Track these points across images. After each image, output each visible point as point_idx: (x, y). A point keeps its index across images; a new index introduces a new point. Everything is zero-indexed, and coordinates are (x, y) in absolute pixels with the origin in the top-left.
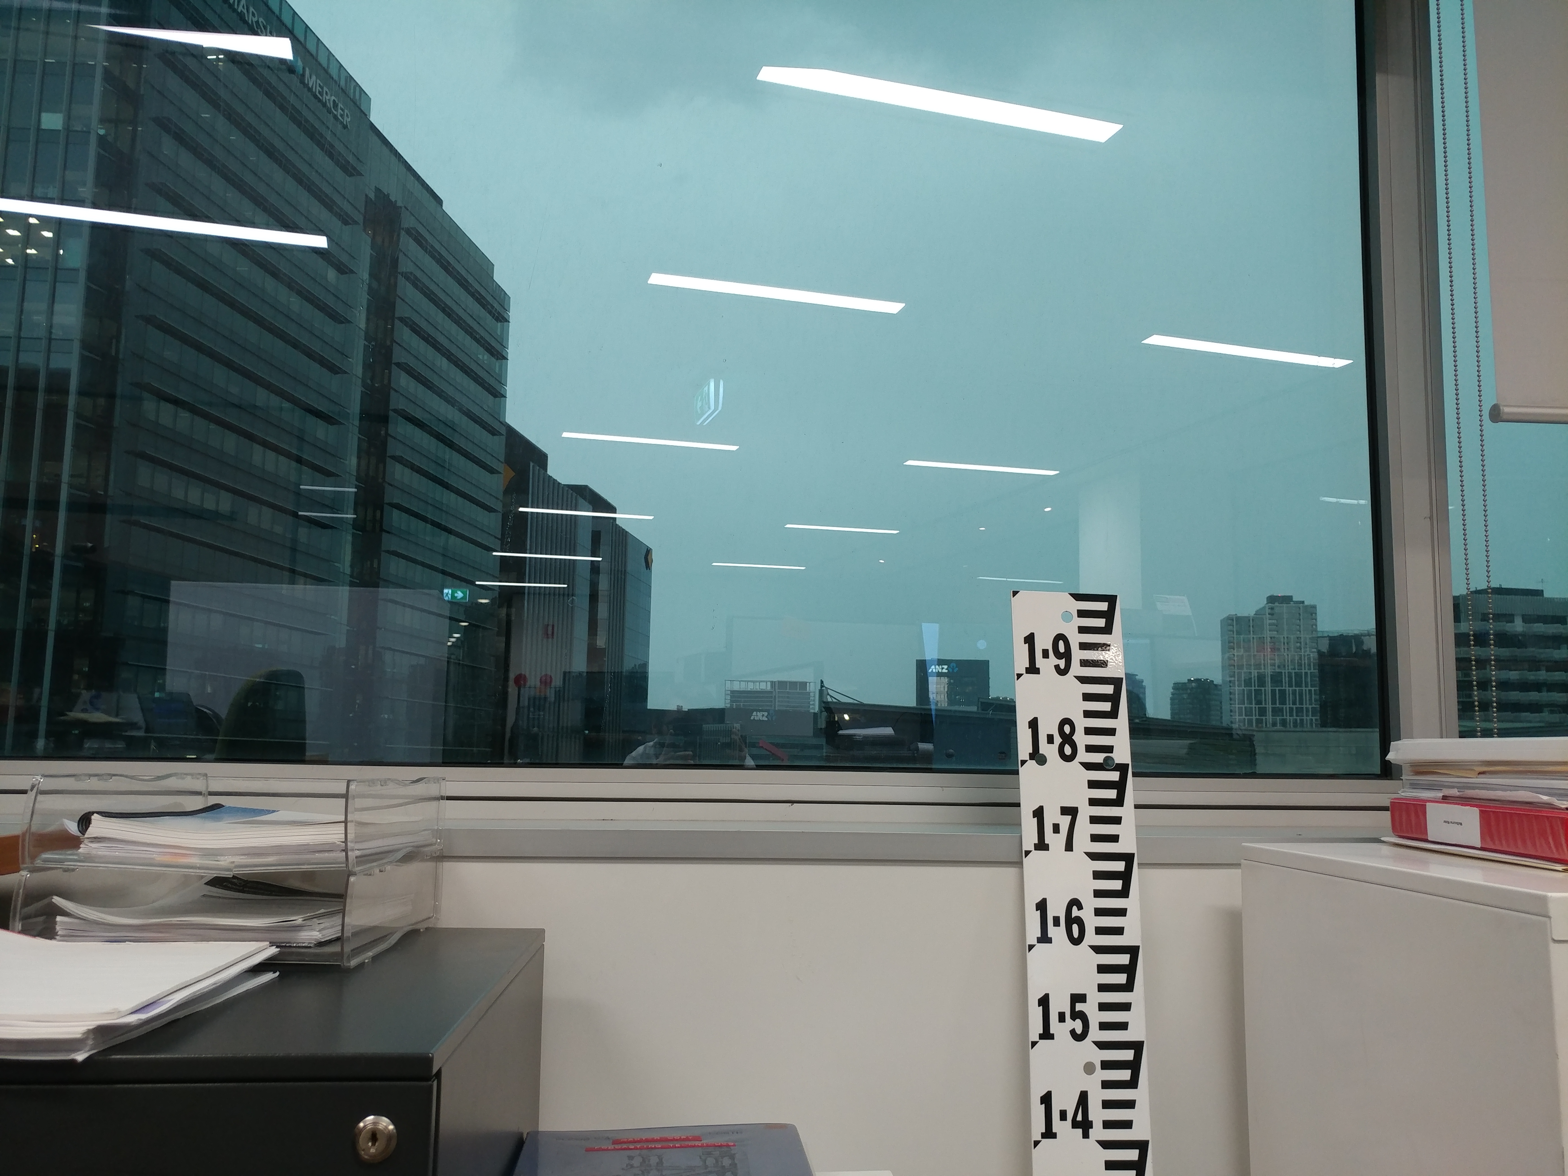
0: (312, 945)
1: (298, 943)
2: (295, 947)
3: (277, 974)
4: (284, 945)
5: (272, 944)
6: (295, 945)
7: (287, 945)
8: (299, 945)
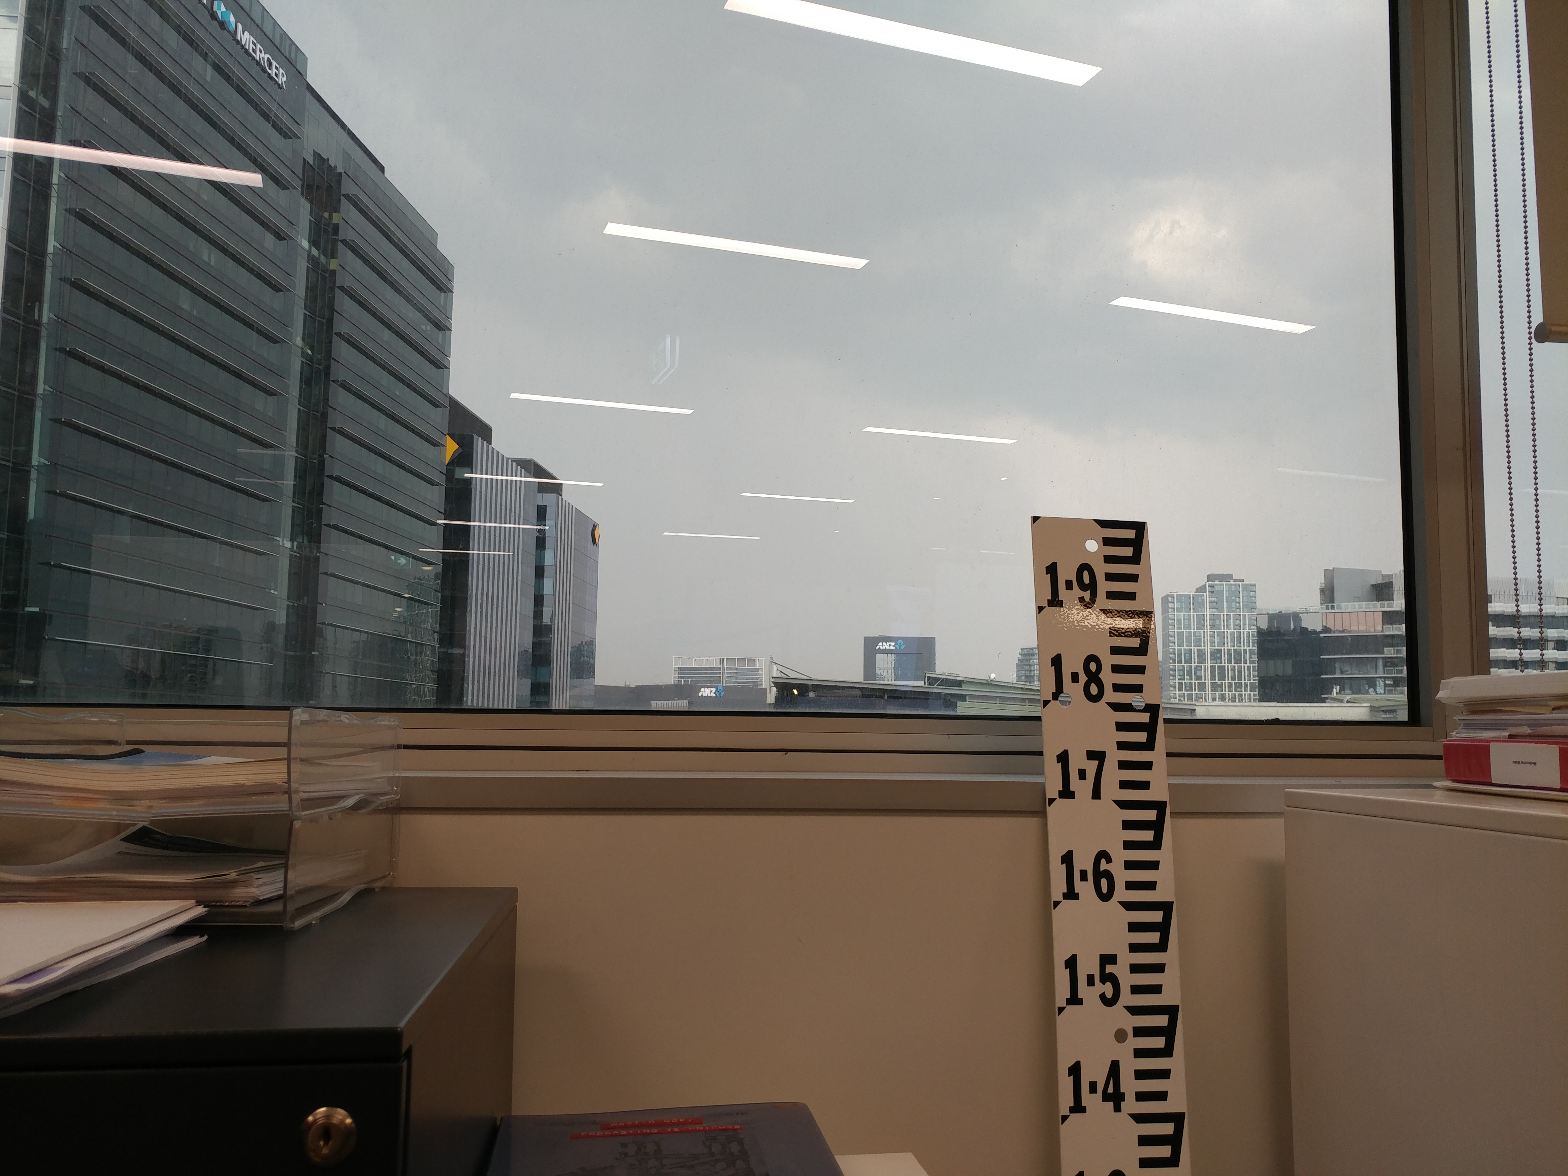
0: (248, 904)
1: (232, 902)
2: (228, 906)
3: (205, 938)
4: (214, 904)
5: (199, 903)
6: (227, 904)
7: (218, 904)
8: (233, 903)
